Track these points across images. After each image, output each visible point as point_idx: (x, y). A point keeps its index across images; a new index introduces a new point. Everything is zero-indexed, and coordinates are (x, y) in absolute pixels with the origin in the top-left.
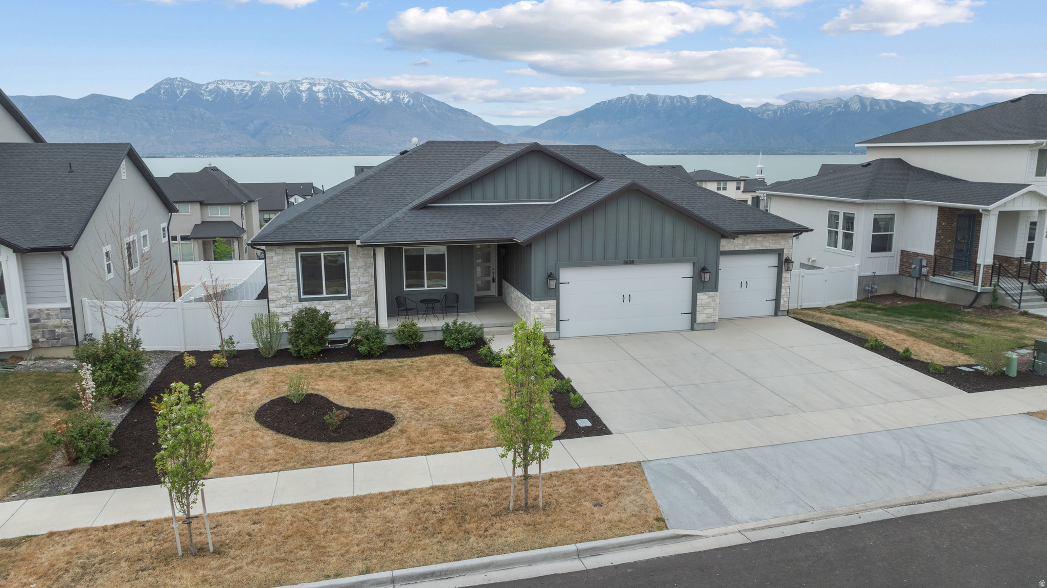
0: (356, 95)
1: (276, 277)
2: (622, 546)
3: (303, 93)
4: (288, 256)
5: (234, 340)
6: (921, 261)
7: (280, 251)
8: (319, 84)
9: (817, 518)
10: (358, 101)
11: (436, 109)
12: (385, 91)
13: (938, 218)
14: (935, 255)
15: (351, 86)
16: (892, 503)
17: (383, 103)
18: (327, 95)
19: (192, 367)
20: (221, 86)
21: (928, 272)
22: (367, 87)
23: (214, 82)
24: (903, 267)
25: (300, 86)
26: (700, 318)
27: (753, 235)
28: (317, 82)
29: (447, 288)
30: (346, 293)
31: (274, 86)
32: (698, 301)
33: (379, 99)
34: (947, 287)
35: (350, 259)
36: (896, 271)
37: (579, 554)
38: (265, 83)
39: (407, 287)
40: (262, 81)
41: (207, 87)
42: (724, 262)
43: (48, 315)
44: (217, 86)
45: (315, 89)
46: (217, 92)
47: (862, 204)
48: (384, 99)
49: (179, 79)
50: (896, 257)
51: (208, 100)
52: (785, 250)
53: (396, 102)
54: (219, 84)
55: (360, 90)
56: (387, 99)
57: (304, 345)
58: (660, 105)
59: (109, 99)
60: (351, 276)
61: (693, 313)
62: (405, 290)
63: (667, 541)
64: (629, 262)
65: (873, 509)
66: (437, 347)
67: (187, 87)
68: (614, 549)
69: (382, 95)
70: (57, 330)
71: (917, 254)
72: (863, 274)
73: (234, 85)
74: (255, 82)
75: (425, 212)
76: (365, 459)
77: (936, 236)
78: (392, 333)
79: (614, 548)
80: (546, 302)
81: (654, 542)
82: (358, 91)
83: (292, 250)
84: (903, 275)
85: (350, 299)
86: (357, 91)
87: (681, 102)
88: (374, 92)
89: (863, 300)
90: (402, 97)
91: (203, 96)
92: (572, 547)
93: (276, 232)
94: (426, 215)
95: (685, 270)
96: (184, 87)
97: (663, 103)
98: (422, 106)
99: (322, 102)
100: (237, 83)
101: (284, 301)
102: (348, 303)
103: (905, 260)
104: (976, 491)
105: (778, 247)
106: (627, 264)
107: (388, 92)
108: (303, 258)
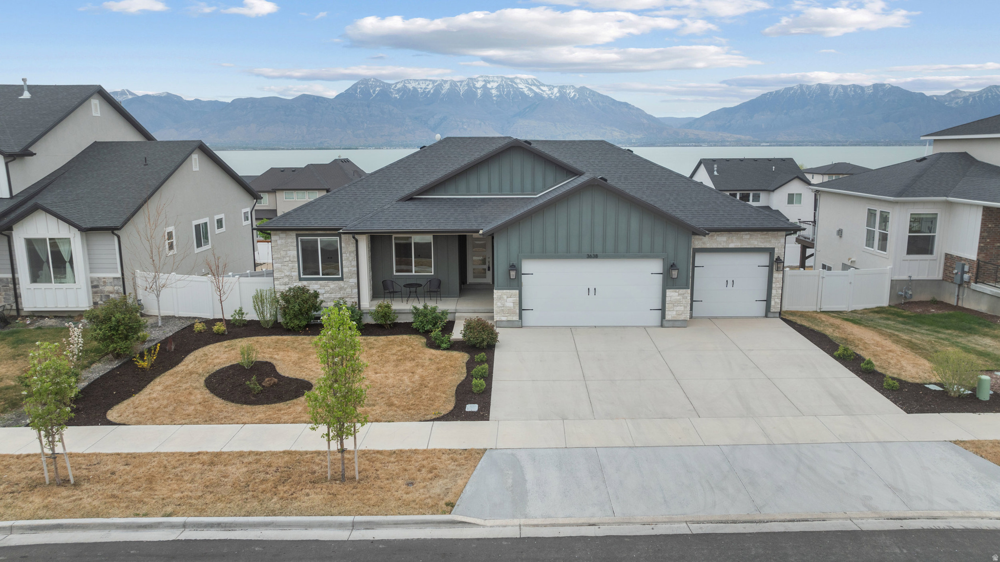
0: (526, 91)
1: (279, 258)
2: (397, 524)
3: (478, 90)
4: (290, 240)
5: (244, 311)
6: (963, 265)
7: (283, 235)
8: (493, 81)
9: (609, 523)
10: (527, 96)
11: (600, 103)
12: (552, 86)
13: (983, 219)
14: (978, 259)
15: (521, 82)
16: (702, 519)
17: (550, 98)
18: (499, 91)
19: (200, 332)
20: (407, 85)
21: (970, 279)
22: (536, 83)
23: (402, 81)
24: (947, 272)
25: (476, 83)
26: (669, 316)
27: (739, 233)
28: (491, 80)
29: (433, 274)
30: (339, 275)
31: (453, 84)
32: (667, 298)
33: (547, 94)
34: (989, 296)
35: (343, 245)
36: (939, 276)
37: (354, 525)
38: (446, 82)
39: (397, 271)
40: (442, 80)
41: (395, 87)
42: (700, 259)
43: (105, 282)
44: (404, 85)
45: (489, 86)
46: (404, 90)
47: (897, 203)
48: (552, 94)
49: (372, 79)
50: (938, 261)
51: (396, 97)
52: (776, 249)
53: (563, 96)
54: (406, 83)
55: (530, 86)
56: (554, 94)
57: (291, 319)
58: (832, 94)
59: (315, 98)
60: (343, 260)
61: (663, 310)
62: (394, 274)
63: (443, 525)
64: (593, 256)
65: (676, 522)
66: (406, 329)
67: (379, 86)
68: (389, 526)
69: (550, 90)
70: (111, 295)
71: (960, 259)
72: (896, 278)
73: (419, 84)
74: (437, 81)
75: (410, 203)
76: (256, 421)
77: (980, 238)
78: (370, 313)
79: (388, 524)
80: (508, 291)
81: (429, 525)
82: (528, 87)
83: (293, 235)
84: (946, 281)
85: (343, 280)
86: (526, 87)
87: (855, 91)
88: (542, 88)
89: (896, 306)
90: (568, 91)
91: (392, 94)
92: (349, 519)
93: (280, 219)
94: (410, 206)
95: (656, 266)
96: (376, 86)
97: (835, 94)
98: (587, 100)
99: (494, 98)
100: (421, 82)
101: (286, 280)
102: (341, 284)
103: (949, 264)
104: (809, 517)
105: (768, 245)
106: (590, 258)
107: (556, 87)
108: (302, 241)
